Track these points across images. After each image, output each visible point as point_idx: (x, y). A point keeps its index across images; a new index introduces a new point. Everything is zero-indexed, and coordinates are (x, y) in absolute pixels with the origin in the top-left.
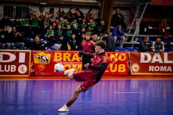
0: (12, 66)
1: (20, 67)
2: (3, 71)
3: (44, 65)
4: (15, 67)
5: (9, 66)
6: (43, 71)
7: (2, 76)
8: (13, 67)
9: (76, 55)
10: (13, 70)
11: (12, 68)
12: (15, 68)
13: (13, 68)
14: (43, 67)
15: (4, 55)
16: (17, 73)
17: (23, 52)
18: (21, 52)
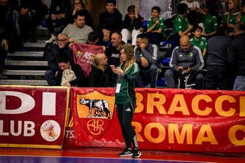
0: (26, 123)
1: (45, 125)
2: (7, 134)
3: (100, 123)
4: (33, 124)
5: (20, 123)
6: (99, 138)
7: (5, 145)
8: (29, 126)
9: (179, 98)
10: (29, 132)
11: (26, 128)
12: (32, 129)
13: (28, 128)
14: (100, 128)
15: (8, 97)
16: (37, 138)
17: (51, 91)
18: (46, 91)
